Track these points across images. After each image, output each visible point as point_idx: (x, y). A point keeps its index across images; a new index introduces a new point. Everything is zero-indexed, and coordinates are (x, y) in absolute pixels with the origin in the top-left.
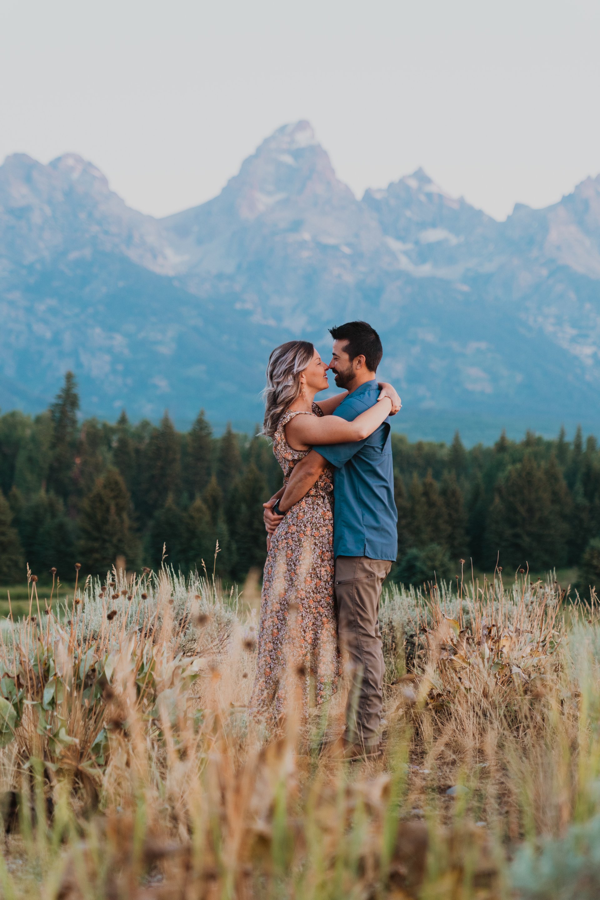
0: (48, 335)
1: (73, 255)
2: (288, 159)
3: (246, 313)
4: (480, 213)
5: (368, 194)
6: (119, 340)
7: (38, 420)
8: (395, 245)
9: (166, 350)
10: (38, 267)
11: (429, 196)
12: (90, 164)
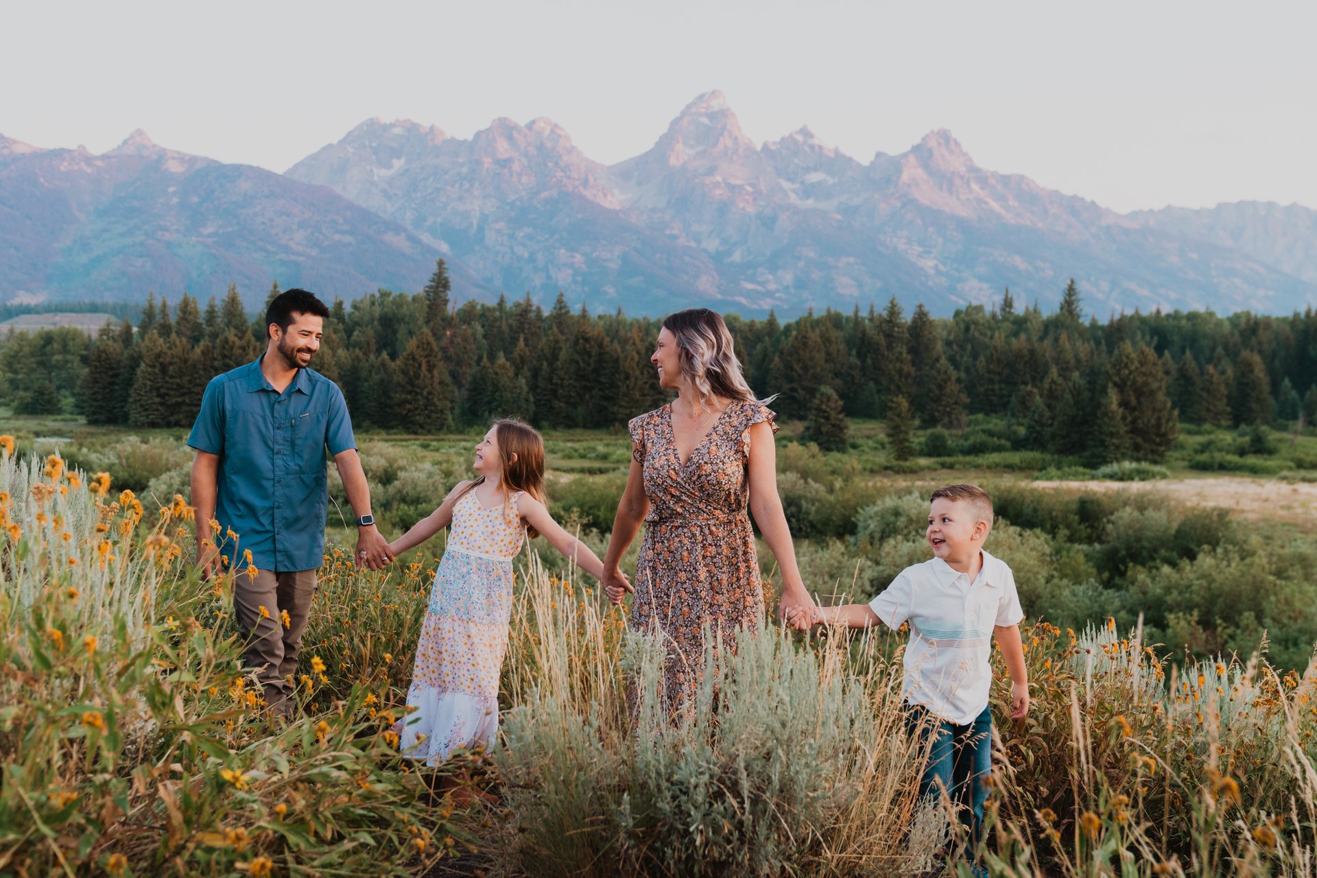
0: (526, 255)
1: (544, 195)
2: (705, 120)
3: (675, 237)
4: (850, 159)
5: (765, 146)
6: (579, 258)
7: (415, 299)
8: (786, 185)
9: (614, 266)
10: (518, 203)
11: (812, 147)
12: (556, 126)
